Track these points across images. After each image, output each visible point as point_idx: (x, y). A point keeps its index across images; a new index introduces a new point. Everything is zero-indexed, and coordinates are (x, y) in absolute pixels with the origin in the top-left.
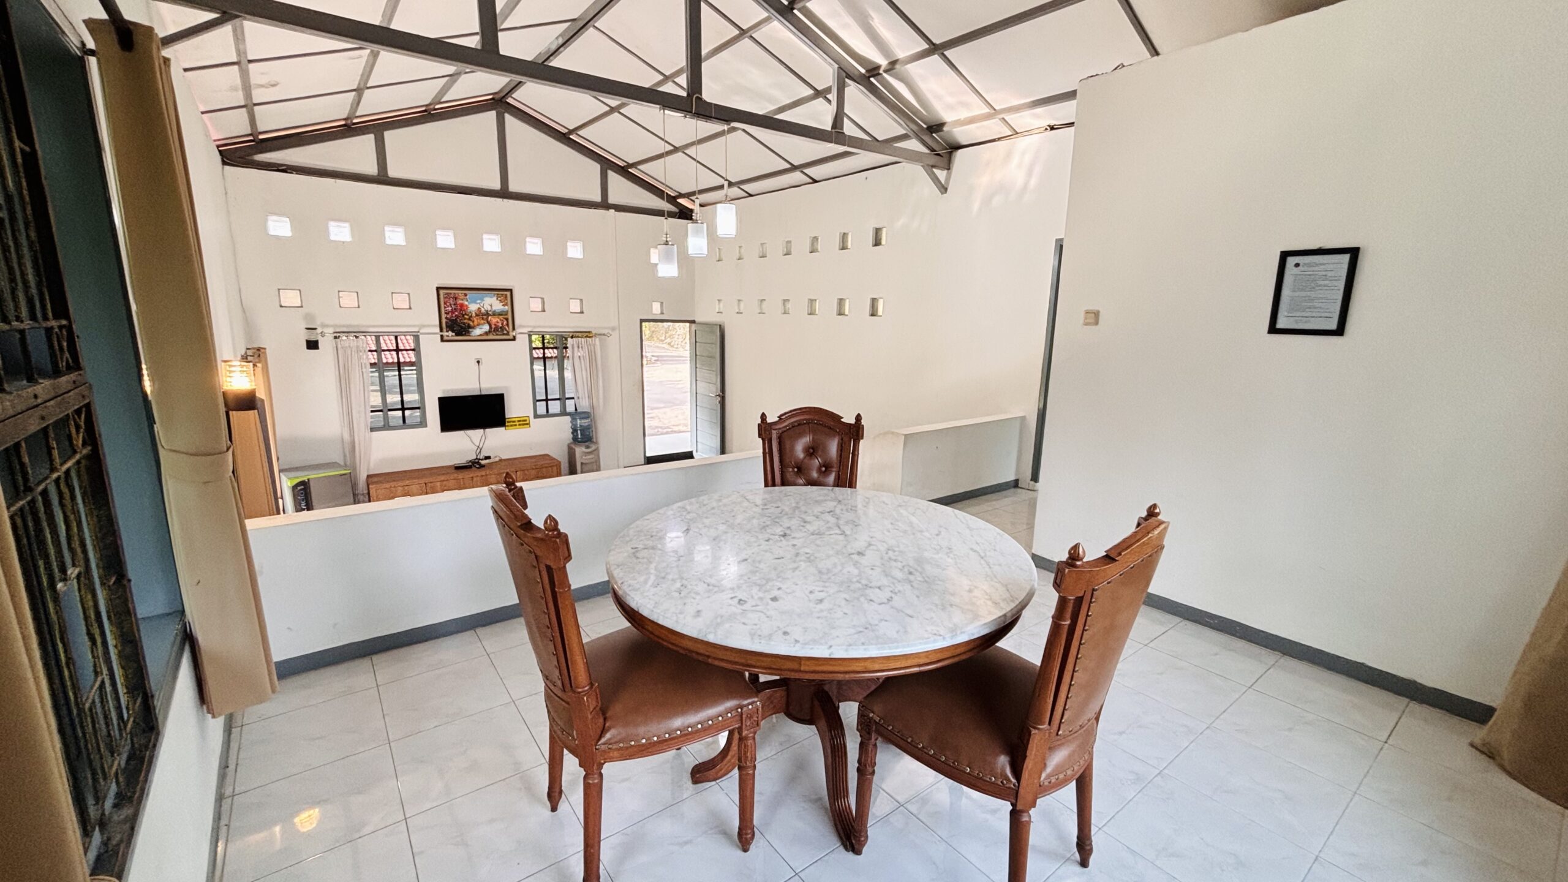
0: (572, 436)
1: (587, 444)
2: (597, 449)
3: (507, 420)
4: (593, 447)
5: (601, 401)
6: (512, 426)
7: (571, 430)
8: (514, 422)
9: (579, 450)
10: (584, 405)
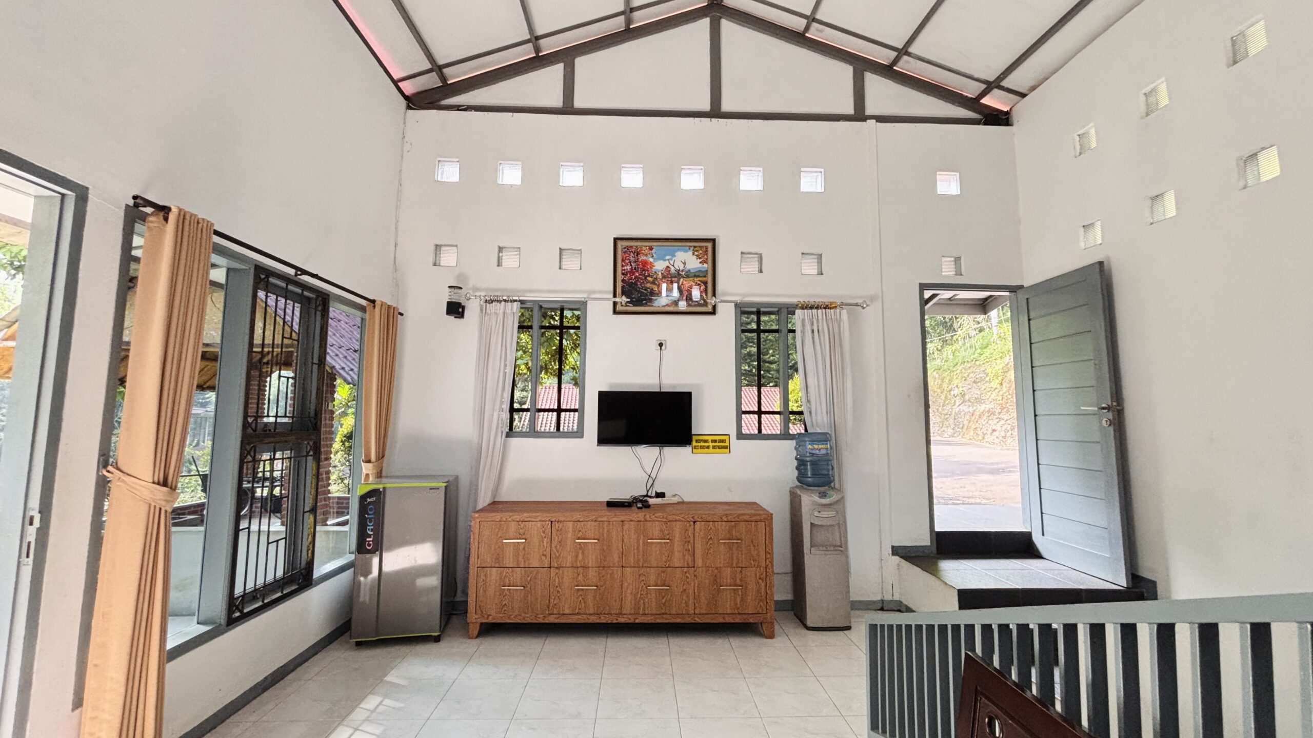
0: (796, 473)
1: (822, 489)
2: (841, 501)
3: (694, 438)
4: (834, 497)
5: (850, 417)
6: (702, 447)
7: (795, 463)
8: (706, 441)
9: (809, 500)
10: (819, 422)
